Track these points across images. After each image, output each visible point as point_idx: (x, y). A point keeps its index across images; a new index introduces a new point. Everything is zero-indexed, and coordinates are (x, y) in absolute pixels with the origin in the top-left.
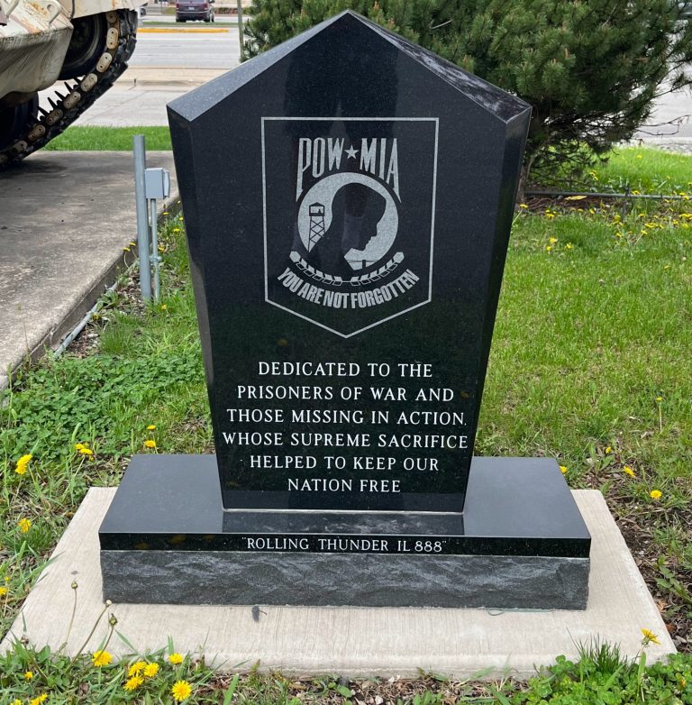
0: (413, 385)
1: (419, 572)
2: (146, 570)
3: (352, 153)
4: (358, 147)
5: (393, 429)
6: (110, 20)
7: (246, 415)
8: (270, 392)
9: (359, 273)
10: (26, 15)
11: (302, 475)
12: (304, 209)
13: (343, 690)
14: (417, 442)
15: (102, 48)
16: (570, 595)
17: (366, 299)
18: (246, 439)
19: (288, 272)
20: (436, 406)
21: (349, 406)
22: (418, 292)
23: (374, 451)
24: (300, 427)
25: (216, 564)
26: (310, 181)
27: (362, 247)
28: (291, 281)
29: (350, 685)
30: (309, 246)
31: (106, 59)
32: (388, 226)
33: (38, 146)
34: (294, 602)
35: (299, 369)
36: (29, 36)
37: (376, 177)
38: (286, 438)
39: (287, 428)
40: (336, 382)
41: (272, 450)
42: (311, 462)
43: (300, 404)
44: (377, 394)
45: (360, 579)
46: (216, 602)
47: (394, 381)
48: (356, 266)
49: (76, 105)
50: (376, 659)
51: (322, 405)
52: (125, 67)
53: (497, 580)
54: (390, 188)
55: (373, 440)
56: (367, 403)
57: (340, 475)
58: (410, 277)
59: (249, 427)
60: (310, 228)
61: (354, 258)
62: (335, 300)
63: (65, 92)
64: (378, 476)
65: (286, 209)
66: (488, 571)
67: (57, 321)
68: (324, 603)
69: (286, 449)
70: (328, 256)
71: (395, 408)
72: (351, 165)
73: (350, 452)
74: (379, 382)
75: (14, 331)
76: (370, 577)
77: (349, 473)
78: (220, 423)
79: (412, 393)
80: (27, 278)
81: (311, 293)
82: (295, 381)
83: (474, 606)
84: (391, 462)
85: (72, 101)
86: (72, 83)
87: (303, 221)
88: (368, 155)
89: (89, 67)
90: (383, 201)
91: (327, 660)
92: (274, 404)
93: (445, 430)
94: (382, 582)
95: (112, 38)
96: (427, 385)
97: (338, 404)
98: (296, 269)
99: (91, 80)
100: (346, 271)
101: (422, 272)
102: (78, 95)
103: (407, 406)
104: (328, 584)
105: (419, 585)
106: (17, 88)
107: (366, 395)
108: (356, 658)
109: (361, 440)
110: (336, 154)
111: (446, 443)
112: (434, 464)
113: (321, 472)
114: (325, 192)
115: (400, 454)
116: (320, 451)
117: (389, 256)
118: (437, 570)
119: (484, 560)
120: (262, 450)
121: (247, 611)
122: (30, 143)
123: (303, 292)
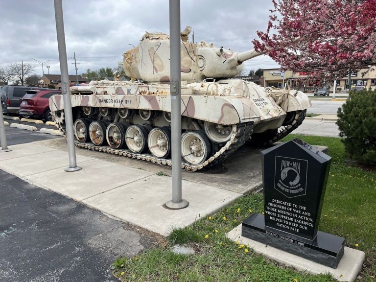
0: (302, 211)
1: (299, 249)
2: (249, 232)
3: (291, 164)
4: (292, 163)
5: (298, 219)
6: (297, 112)
7: (270, 209)
8: (274, 205)
9: (292, 186)
10: (273, 113)
11: (280, 223)
12: (282, 173)
13: (276, 263)
14: (302, 222)
15: (294, 119)
16: (331, 264)
17: (293, 192)
18: (269, 213)
19: (278, 183)
20: (306, 216)
21: (289, 212)
22: (303, 192)
23: (293, 222)
24: (280, 214)
25: (261, 234)
26: (283, 168)
27: (292, 182)
28: (279, 185)
29: (278, 263)
30: (283, 179)
31: (295, 122)
32: (298, 179)
33: (276, 141)
34: (275, 247)
35: (280, 202)
36: (272, 118)
37: (295, 169)
38: (277, 215)
39: (277, 213)
40: (287, 207)
41: (274, 216)
42: (281, 221)
43: (280, 209)
44: (295, 211)
45: (287, 246)
46: (260, 242)
47: (298, 209)
48: (291, 185)
49: (286, 132)
50: (284, 260)
51: (284, 210)
52: (301, 123)
53: (315, 256)
54: (298, 171)
55: (294, 220)
56: (292, 212)
57: (287, 225)
58: (301, 189)
59: (270, 211)
60: (283, 176)
61: (291, 183)
62: (287, 190)
63: (284, 129)
64: (295, 227)
65: (279, 173)
66: (314, 253)
67: (259, 185)
68: (280, 249)
69: (276, 217)
70: (286, 182)
71: (298, 214)
72: (291, 166)
73: (289, 221)
74: (295, 208)
75: (249, 186)
76: (289, 246)
77: (288, 225)
78: (266, 209)
79: (302, 212)
80: (258, 174)
81: (283, 188)
82: (279, 204)
83: (311, 260)
84: (297, 225)
85: (284, 132)
86: (286, 127)
87: (282, 175)
88: (294, 165)
89: (290, 123)
90: (297, 174)
91: (274, 257)
92: (275, 208)
93: (309, 222)
94: (291, 248)
95: (297, 117)
96: (305, 211)
97: (286, 211)
98: (280, 183)
99: (290, 127)
100: (290, 186)
101: (304, 188)
102: (286, 130)
103: (301, 215)
104: (281, 245)
105: (299, 251)
106: (270, 128)
107: (292, 210)
108: (280, 259)
109: (291, 219)
110: (288, 164)
111: (308, 224)
112: (306, 228)
113: (283, 223)
114: (286, 170)
115: (299, 224)
116: (283, 219)
117: (298, 184)
118: (303, 250)
119: (313, 251)
120: (272, 216)
121: (265, 245)
122: (273, 141)
123: (281, 188)
